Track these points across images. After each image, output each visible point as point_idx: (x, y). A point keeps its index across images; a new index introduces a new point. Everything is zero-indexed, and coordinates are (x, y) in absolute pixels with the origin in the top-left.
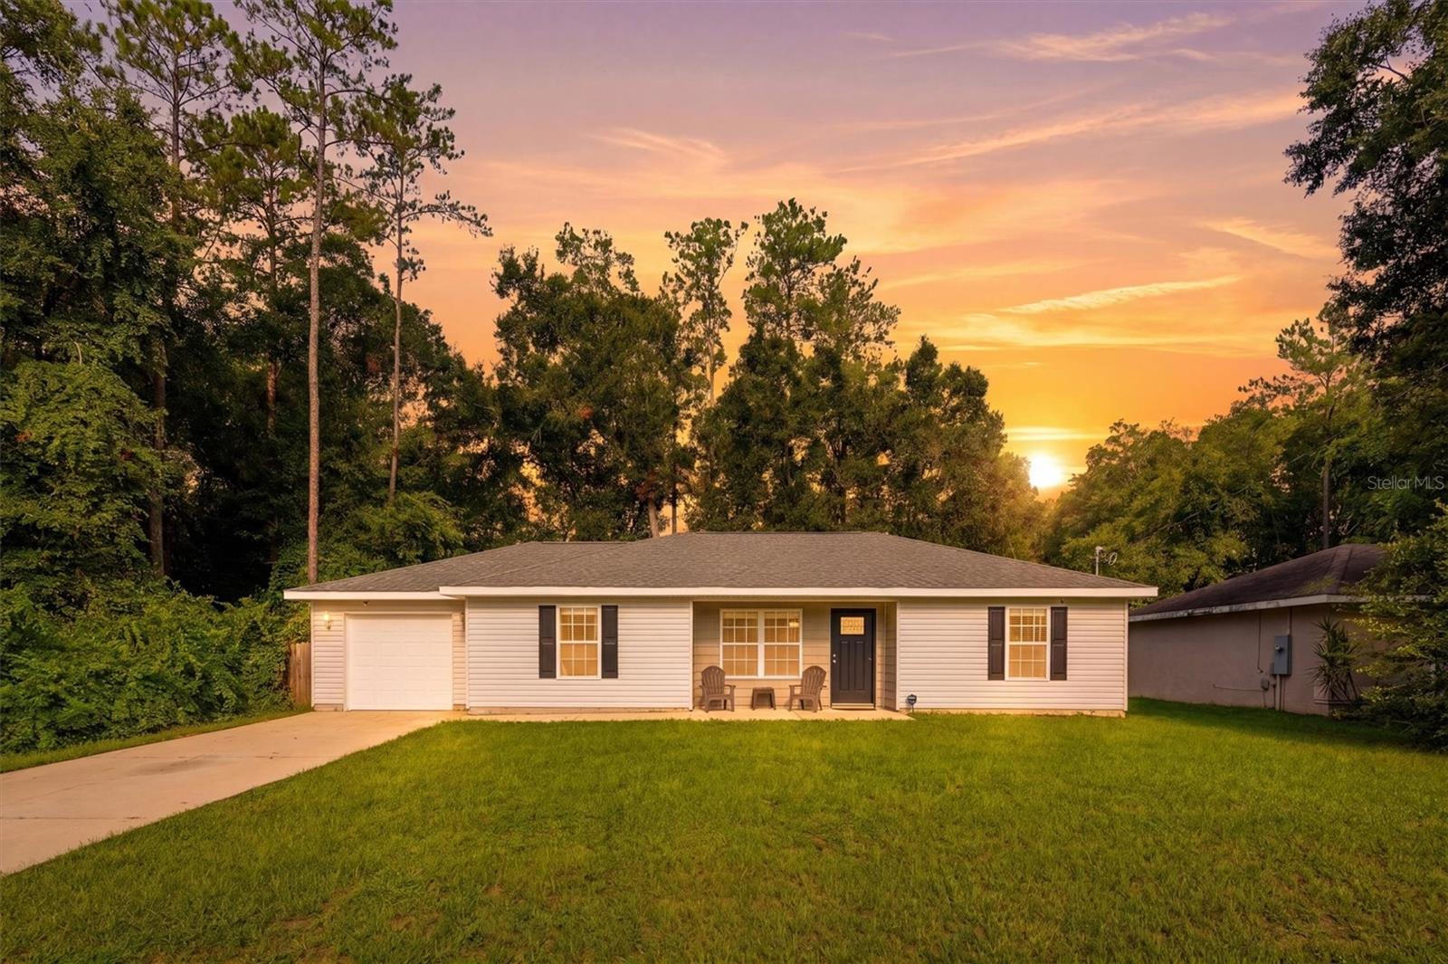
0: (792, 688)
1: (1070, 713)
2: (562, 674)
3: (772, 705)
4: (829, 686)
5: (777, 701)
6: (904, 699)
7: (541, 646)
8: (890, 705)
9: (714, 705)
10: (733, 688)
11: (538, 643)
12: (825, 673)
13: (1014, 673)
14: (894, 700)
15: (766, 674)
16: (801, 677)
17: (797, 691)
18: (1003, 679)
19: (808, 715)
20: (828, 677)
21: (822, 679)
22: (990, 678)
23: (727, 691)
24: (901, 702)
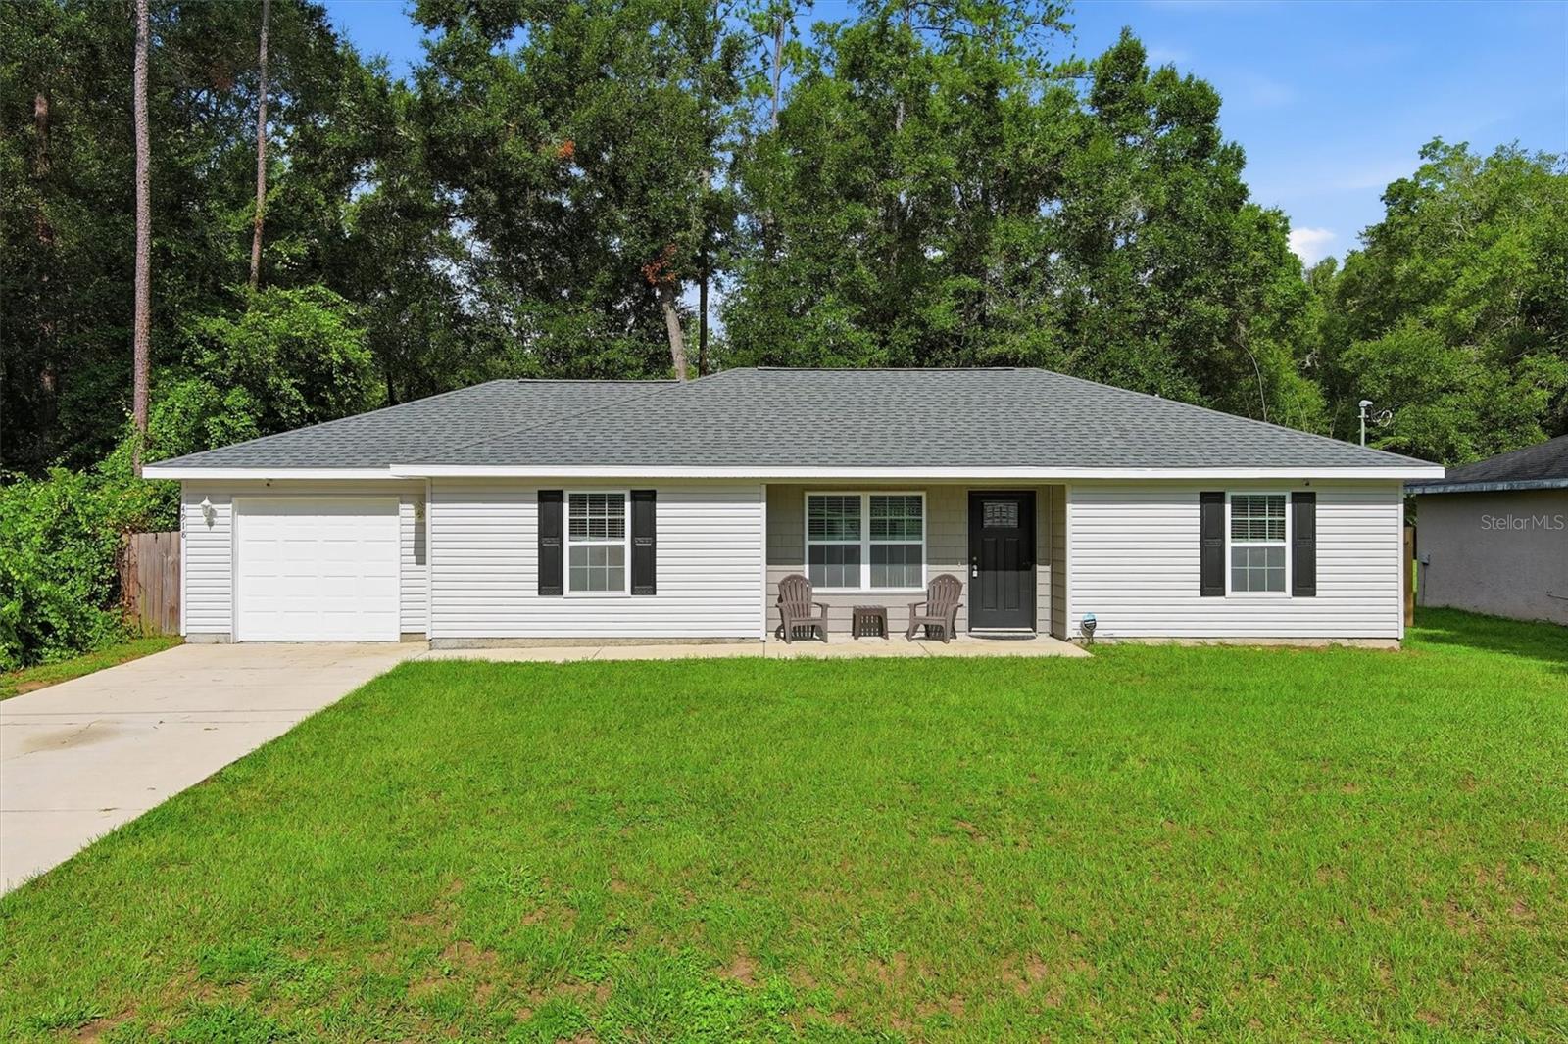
0: (913, 607)
1: (1317, 644)
2: (572, 588)
3: (882, 632)
4: (966, 604)
5: (891, 625)
6: (1077, 625)
7: (541, 549)
8: (1058, 631)
9: (800, 633)
10: (824, 608)
11: (536, 545)
12: (959, 585)
13: (1238, 586)
14: (1064, 624)
15: (873, 585)
16: (924, 589)
17: (921, 612)
18: (1224, 595)
19: (936, 648)
20: (965, 590)
21: (957, 593)
22: (1202, 595)
23: (816, 613)
24: (1073, 628)
